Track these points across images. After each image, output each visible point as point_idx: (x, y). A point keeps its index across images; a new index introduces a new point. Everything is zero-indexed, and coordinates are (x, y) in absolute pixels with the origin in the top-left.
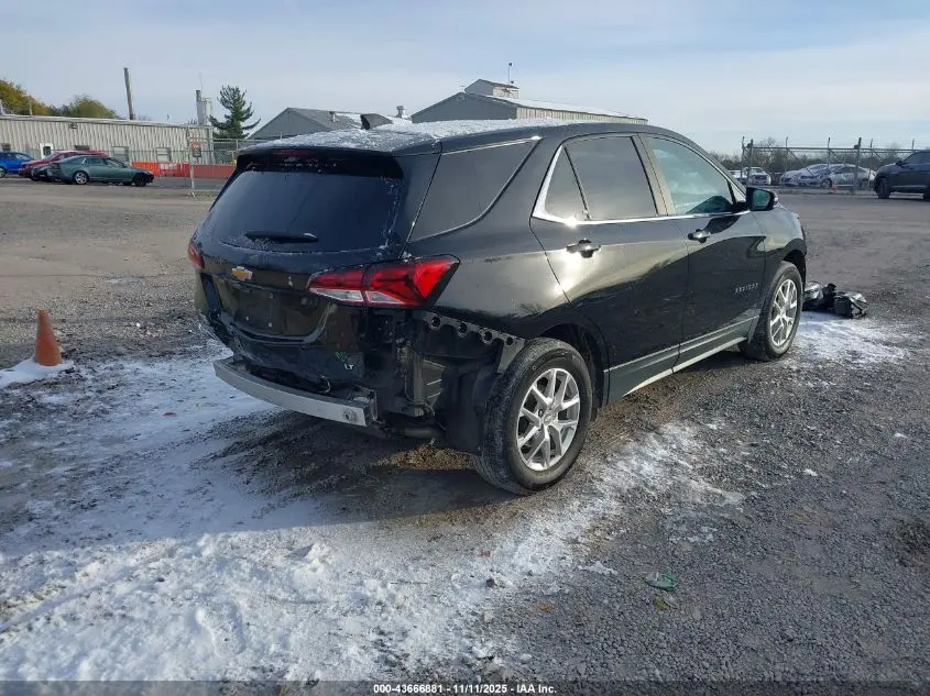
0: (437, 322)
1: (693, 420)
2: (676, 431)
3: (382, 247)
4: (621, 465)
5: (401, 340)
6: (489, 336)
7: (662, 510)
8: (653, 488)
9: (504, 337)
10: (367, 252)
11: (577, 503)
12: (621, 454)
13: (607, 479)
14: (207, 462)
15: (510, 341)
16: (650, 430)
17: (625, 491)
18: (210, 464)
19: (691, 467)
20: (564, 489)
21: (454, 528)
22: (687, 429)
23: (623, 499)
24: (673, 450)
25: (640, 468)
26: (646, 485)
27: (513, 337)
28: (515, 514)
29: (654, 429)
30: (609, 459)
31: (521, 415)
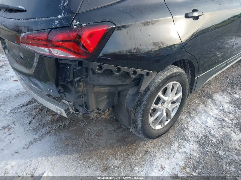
0: (101, 68)
1: (228, 92)
2: (221, 98)
3: (59, 16)
4: (197, 119)
5: (78, 79)
6: (135, 72)
7: (220, 152)
8: (214, 136)
9: (144, 72)
10: (50, 20)
11: (176, 145)
12: (197, 112)
13: (191, 129)
14: (19, 108)
15: (148, 74)
16: (209, 98)
17: (200, 138)
18: (20, 110)
19: (230, 122)
20: (170, 135)
21: (116, 162)
22: (225, 97)
23: (199, 143)
24: (221, 111)
25: (207, 122)
26: (210, 133)
27: (150, 71)
28: (146, 152)
29: (211, 97)
30: (192, 115)
31: (152, 108)
